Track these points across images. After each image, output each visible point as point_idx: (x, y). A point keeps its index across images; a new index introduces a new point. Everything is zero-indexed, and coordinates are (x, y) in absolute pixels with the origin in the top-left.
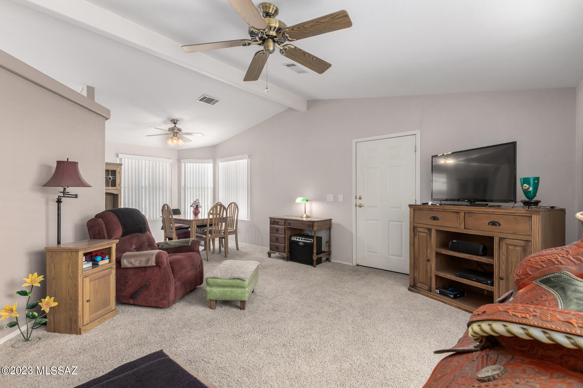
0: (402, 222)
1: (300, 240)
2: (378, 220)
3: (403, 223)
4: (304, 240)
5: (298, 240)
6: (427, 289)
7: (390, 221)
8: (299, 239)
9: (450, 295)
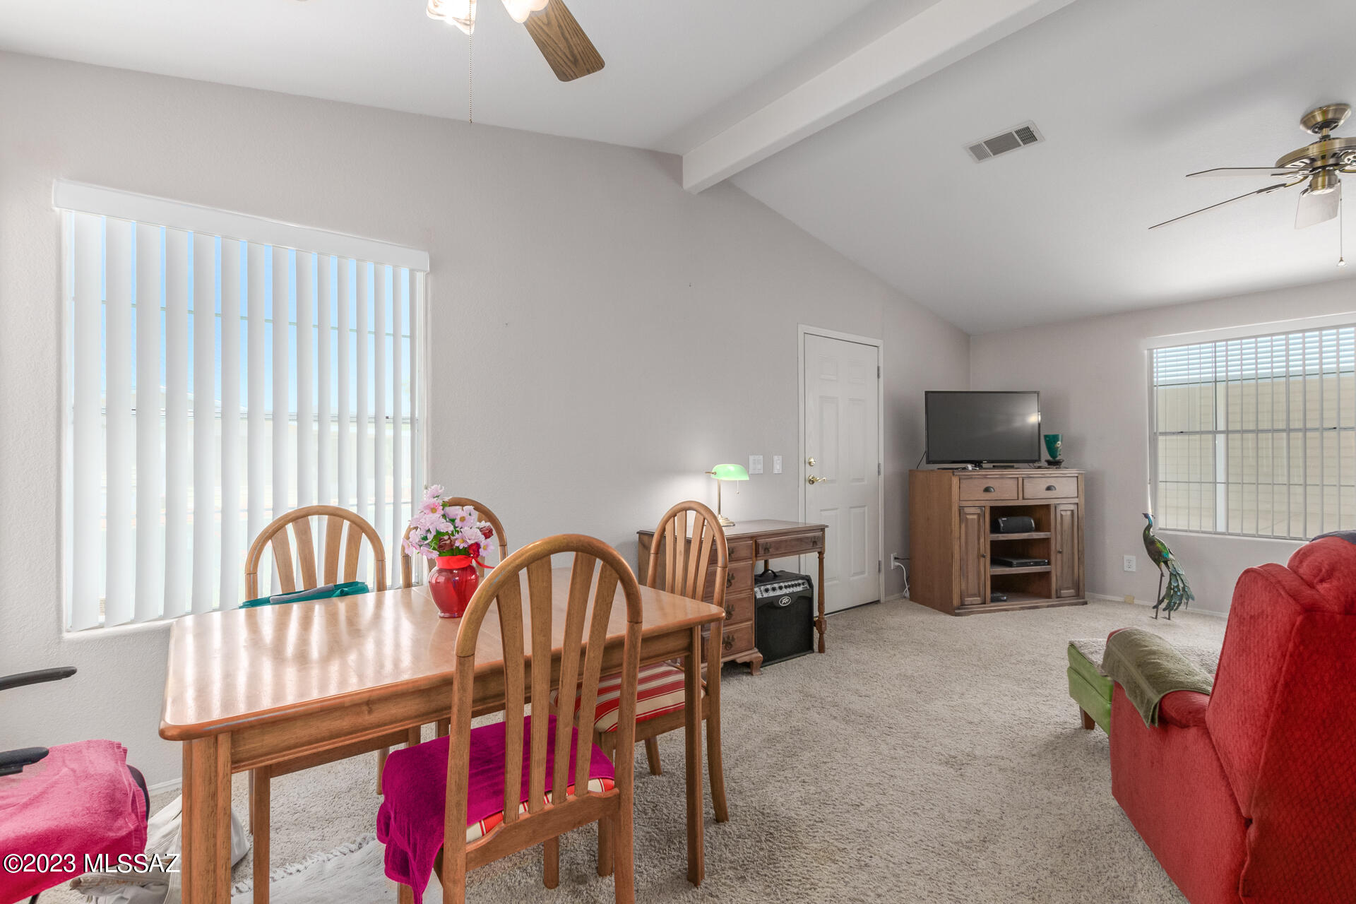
0: (865, 506)
1: (778, 593)
2: (837, 509)
3: (866, 508)
4: (786, 587)
5: (771, 594)
6: (980, 602)
7: (851, 508)
8: (774, 589)
9: (1002, 598)
